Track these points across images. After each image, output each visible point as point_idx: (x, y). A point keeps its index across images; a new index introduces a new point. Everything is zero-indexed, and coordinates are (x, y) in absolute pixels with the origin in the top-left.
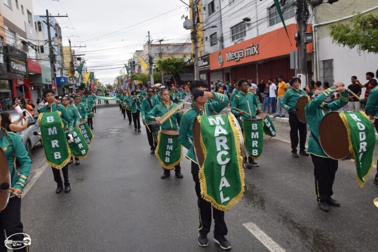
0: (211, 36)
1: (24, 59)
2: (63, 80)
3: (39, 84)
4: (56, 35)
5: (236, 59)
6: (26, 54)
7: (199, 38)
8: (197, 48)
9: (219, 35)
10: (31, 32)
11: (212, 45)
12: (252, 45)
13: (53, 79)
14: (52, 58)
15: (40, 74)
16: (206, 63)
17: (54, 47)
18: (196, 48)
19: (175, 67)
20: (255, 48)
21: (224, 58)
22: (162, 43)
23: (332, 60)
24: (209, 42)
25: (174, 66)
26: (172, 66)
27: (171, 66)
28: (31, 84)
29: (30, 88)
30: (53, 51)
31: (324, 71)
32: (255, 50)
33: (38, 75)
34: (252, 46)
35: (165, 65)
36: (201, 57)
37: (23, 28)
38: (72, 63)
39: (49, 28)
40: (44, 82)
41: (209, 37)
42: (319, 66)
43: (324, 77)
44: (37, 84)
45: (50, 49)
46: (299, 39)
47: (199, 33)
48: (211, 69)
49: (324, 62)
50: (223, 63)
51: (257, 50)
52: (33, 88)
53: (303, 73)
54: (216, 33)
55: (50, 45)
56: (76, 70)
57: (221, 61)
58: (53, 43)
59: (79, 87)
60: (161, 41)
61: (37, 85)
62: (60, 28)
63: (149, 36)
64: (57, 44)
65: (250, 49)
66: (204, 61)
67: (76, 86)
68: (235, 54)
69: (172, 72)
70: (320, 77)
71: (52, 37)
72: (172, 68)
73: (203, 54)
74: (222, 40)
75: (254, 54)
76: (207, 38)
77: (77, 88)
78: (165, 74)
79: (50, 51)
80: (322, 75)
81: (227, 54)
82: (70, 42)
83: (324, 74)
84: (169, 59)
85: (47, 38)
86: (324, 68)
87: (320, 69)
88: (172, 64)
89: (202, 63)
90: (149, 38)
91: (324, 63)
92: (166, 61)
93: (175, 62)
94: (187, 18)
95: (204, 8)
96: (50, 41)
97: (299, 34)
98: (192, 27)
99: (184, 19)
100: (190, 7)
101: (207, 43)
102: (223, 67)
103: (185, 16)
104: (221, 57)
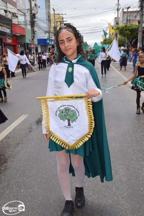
2: (48, 41)
14: (33, 24)
15: (24, 36)
19: (130, 33)
27: (127, 32)
28: (18, 42)
29: (18, 46)
33: (23, 36)
35: (121, 31)
38: (55, 28)
40: (27, 41)
44: (22, 43)
45: (31, 16)
52: (19, 46)
55: (31, 13)
58: (33, 12)
60: (128, 8)
63: (118, 4)
64: (36, 13)
69: (128, 38)
79: (31, 18)
82: (54, 11)
84: (126, 26)
85: (29, 7)
88: (129, 30)
90: (118, 6)
92: (123, 27)
93: (130, 28)
96: (31, 10)
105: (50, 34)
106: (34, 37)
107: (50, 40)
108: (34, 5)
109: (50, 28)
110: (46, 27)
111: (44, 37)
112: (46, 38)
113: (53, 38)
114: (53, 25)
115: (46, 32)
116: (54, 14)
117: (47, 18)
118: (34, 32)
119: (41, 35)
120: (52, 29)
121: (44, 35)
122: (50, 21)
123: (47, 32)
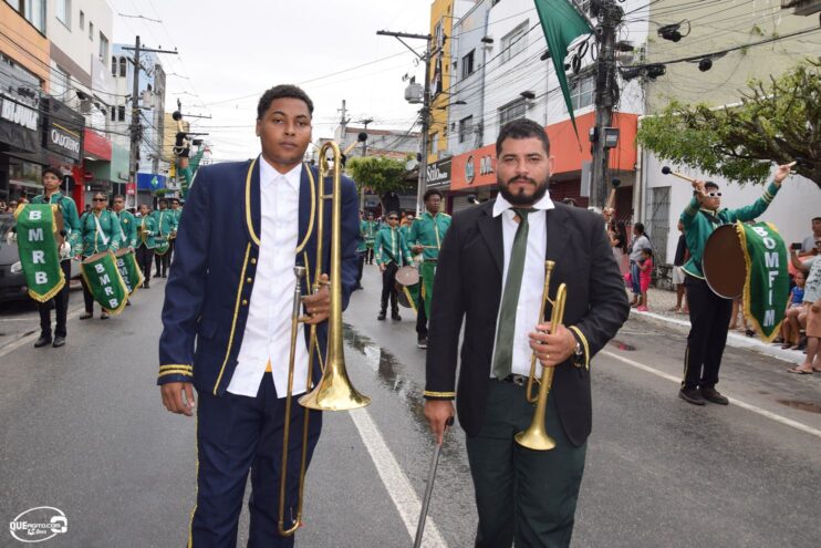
0: (462, 122)
1: (79, 128)
2: (155, 182)
3: (104, 181)
4: (149, 87)
6: (84, 119)
7: (433, 122)
9: (475, 122)
10: (102, 76)
11: (462, 140)
13: (132, 174)
14: (136, 133)
15: (108, 162)
16: (445, 175)
17: (143, 110)
18: (428, 142)
19: (384, 179)
21: (477, 166)
23: (668, 188)
24: (457, 135)
25: (383, 176)
26: (380, 175)
27: (376, 176)
28: (86, 179)
29: (84, 188)
30: (138, 119)
31: (653, 209)
33: (104, 163)
36: (437, 163)
37: (87, 69)
39: (136, 72)
40: (114, 178)
41: (457, 123)
42: (646, 198)
43: (653, 220)
44: (99, 180)
45: (134, 113)
46: (595, 138)
47: (435, 112)
48: (453, 188)
49: (656, 190)
50: (473, 178)
52: (89, 188)
54: (471, 117)
55: (135, 106)
57: (471, 174)
58: (140, 103)
60: (366, 122)
61: (98, 183)
62: (163, 75)
63: (344, 110)
64: (148, 106)
66: (442, 172)
69: (378, 189)
70: (646, 220)
71: (140, 91)
72: (378, 179)
73: (443, 157)
74: (480, 130)
76: (454, 124)
78: (369, 193)
79: (133, 118)
80: (649, 217)
81: (483, 160)
82: (179, 105)
83: (654, 215)
84: (375, 160)
85: (131, 92)
86: (654, 204)
87: (647, 205)
88: (381, 171)
89: (436, 175)
90: (343, 114)
91: (655, 194)
92: (368, 163)
93: (385, 168)
94: (413, 80)
95: (455, 64)
96: (135, 98)
97: (596, 129)
98: (423, 100)
99: (408, 81)
100: (422, 59)
101: (454, 136)
102: (475, 184)
103: (410, 76)
104: (471, 165)
106: (137, 167)
107: (159, 178)
108: (146, 89)
109: (161, 147)
112: (149, 172)
118: (136, 156)
120: (168, 151)
122: (161, 129)
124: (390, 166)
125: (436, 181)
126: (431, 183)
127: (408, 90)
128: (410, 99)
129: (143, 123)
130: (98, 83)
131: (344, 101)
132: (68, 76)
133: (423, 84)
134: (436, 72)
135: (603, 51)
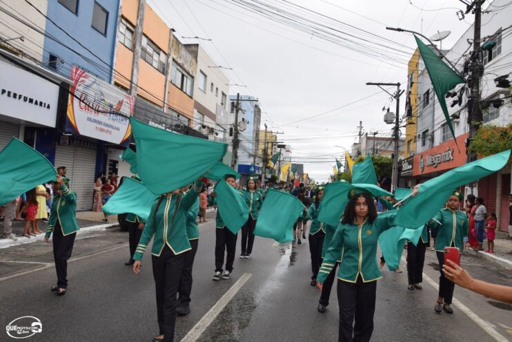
0: (424, 133)
2: (252, 169)
4: (243, 120)
5: (434, 164)
8: (398, 147)
9: (430, 132)
10: (222, 114)
11: (424, 144)
12: (448, 148)
14: (236, 144)
16: (410, 167)
17: (240, 132)
20: (450, 152)
21: (425, 161)
22: (376, 136)
30: (237, 136)
32: (451, 156)
34: (449, 150)
36: (407, 159)
37: (213, 110)
38: (265, 151)
39: (237, 112)
41: (421, 134)
45: (235, 133)
46: (468, 145)
48: (414, 175)
51: (452, 155)
53: (469, 186)
54: (427, 131)
55: (236, 129)
56: (271, 159)
57: (422, 166)
58: (239, 128)
59: (269, 179)
60: (375, 134)
62: (259, 110)
63: (361, 127)
64: (242, 129)
65: (447, 153)
67: (265, 178)
68: (433, 157)
71: (239, 121)
74: (432, 140)
75: (449, 161)
76: (419, 135)
77: (267, 180)
79: (235, 136)
81: (428, 158)
82: (266, 127)
85: (234, 122)
90: (360, 129)
93: (379, 162)
94: (388, 110)
95: (420, 98)
96: (236, 125)
97: (468, 139)
98: (395, 121)
99: (386, 111)
100: (395, 97)
101: (419, 143)
102: (424, 173)
103: (386, 108)
104: (422, 161)
105: (257, 159)
106: (235, 162)
107: (255, 167)
108: (241, 120)
109: (257, 150)
110: (251, 148)
111: (248, 162)
112: (249, 164)
113: (261, 165)
114: (262, 146)
115: (250, 155)
116: (266, 132)
117: (255, 135)
118: (235, 156)
119: (244, 159)
120: (260, 152)
121: (247, 160)
122: (257, 141)
123: (253, 156)
124: (383, 161)
125: (406, 170)
126: (405, 171)
127: (386, 116)
128: (388, 121)
129: (240, 138)
130: (220, 118)
131: (361, 122)
132: (203, 115)
133: (395, 112)
134: (406, 104)
135: (472, 92)
